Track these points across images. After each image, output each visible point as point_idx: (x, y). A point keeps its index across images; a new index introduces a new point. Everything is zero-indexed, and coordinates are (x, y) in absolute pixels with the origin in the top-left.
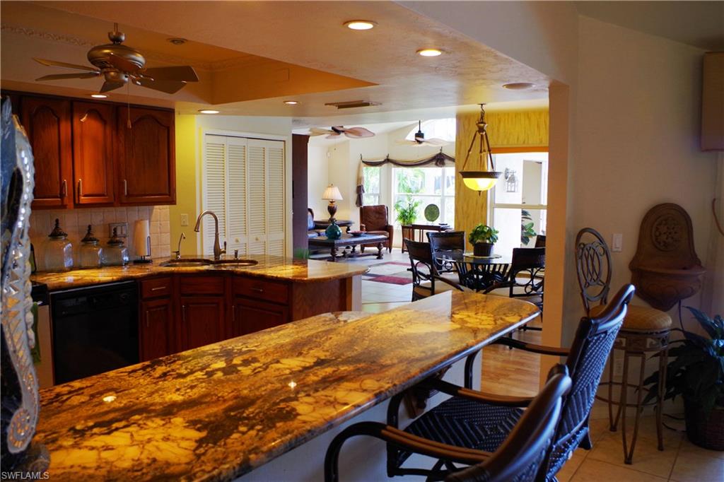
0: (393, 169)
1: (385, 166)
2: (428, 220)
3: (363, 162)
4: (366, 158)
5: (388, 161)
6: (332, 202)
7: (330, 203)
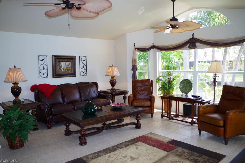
0: (157, 53)
1: (152, 51)
2: (183, 92)
3: (136, 48)
4: (139, 45)
5: (153, 47)
6: (113, 77)
7: (111, 78)
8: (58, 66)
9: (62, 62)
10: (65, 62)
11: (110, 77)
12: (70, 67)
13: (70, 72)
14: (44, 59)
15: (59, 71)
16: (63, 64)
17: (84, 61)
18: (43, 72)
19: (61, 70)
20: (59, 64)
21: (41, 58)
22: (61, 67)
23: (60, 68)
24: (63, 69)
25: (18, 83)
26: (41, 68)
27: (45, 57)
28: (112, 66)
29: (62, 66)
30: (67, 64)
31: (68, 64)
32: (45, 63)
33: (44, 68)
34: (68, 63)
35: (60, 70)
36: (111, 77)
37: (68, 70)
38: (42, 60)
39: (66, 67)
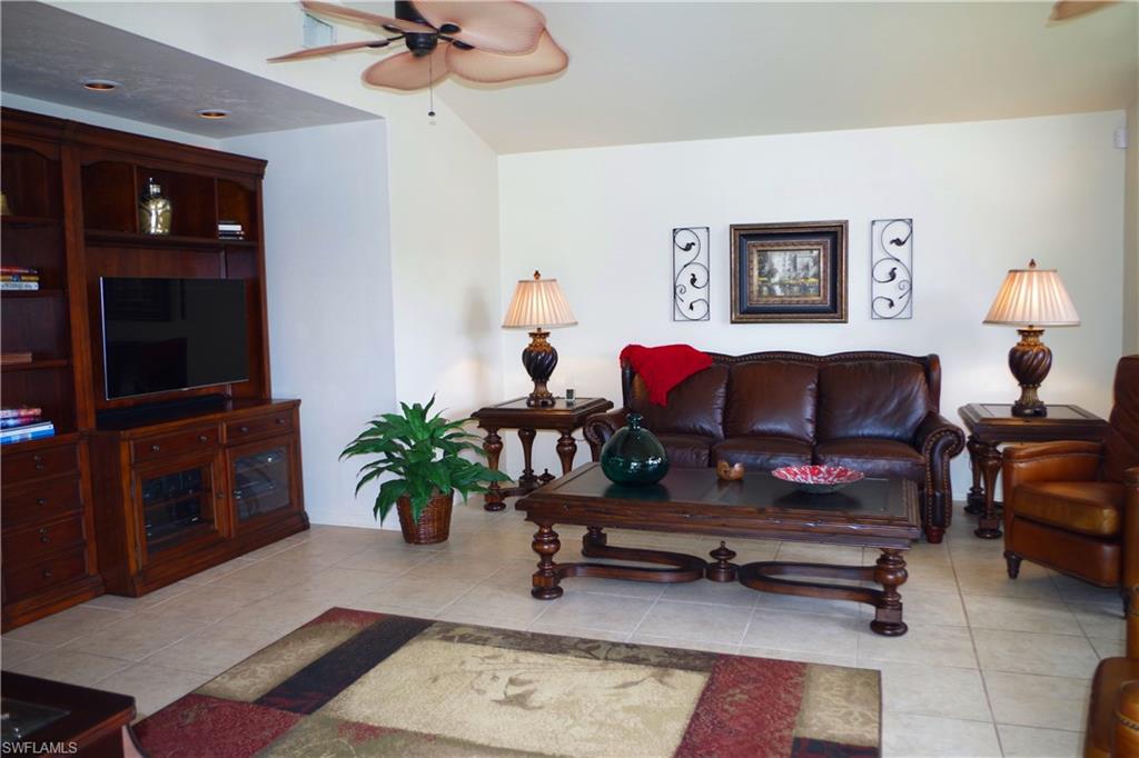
6: (1029, 333)
7: (1019, 339)
8: (756, 273)
9: (777, 253)
10: (788, 253)
11: (1016, 334)
12: (817, 276)
13: (814, 298)
14: (697, 243)
15: (760, 292)
16: (780, 261)
17: (898, 242)
18: (691, 294)
19: (771, 291)
20: (760, 262)
21: (683, 239)
22: (771, 273)
23: (766, 279)
24: (782, 284)
25: (547, 334)
26: (684, 280)
27: (702, 234)
28: (1027, 267)
29: (777, 271)
30: (799, 260)
31: (806, 260)
32: (702, 259)
33: (693, 281)
34: (805, 258)
35: (765, 289)
36: (1021, 332)
37: (804, 288)
38: (688, 247)
39: (794, 275)
